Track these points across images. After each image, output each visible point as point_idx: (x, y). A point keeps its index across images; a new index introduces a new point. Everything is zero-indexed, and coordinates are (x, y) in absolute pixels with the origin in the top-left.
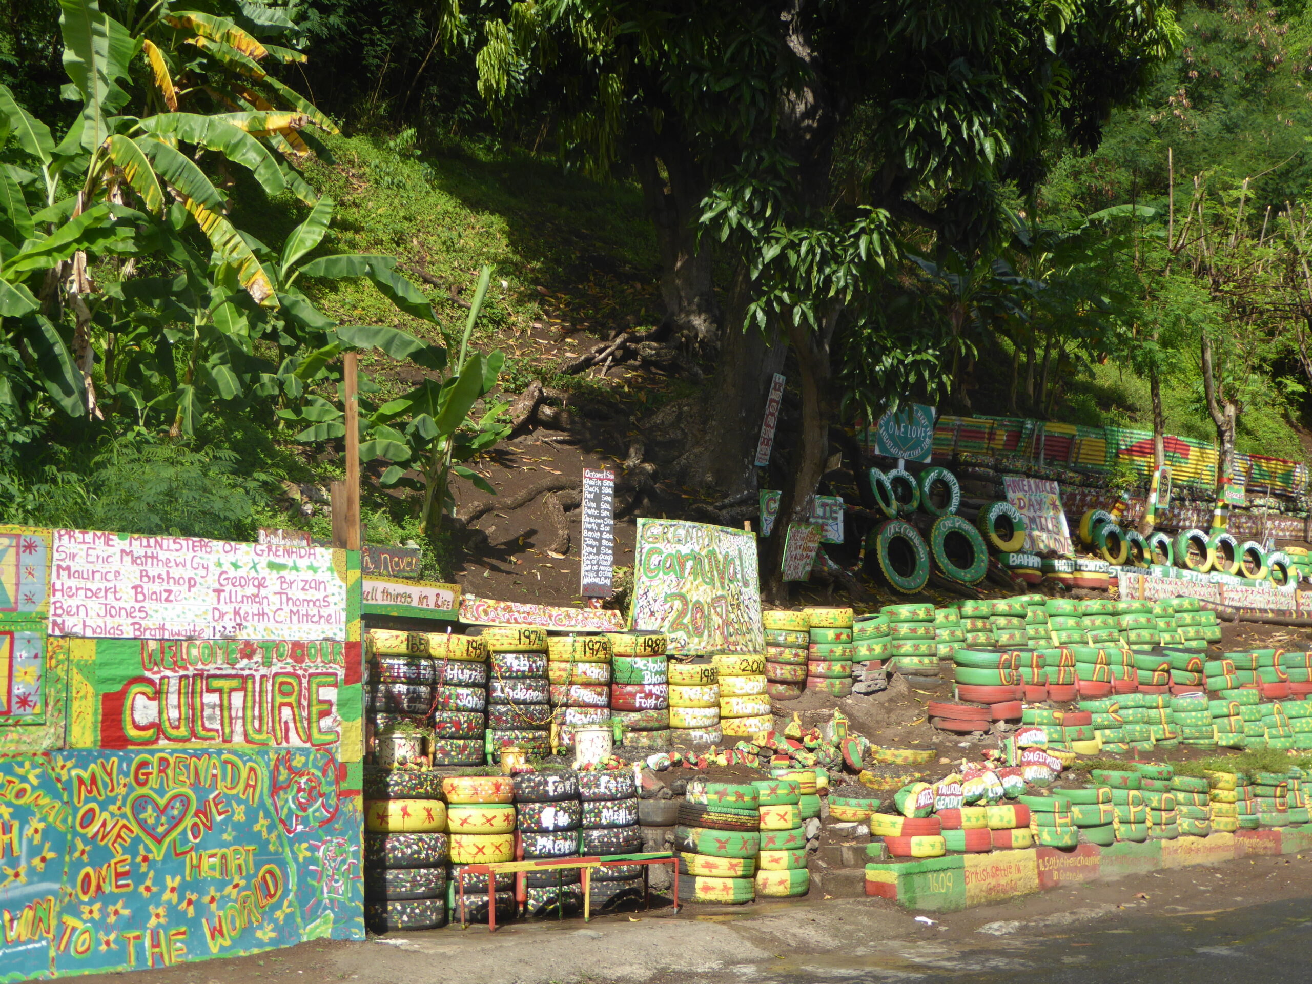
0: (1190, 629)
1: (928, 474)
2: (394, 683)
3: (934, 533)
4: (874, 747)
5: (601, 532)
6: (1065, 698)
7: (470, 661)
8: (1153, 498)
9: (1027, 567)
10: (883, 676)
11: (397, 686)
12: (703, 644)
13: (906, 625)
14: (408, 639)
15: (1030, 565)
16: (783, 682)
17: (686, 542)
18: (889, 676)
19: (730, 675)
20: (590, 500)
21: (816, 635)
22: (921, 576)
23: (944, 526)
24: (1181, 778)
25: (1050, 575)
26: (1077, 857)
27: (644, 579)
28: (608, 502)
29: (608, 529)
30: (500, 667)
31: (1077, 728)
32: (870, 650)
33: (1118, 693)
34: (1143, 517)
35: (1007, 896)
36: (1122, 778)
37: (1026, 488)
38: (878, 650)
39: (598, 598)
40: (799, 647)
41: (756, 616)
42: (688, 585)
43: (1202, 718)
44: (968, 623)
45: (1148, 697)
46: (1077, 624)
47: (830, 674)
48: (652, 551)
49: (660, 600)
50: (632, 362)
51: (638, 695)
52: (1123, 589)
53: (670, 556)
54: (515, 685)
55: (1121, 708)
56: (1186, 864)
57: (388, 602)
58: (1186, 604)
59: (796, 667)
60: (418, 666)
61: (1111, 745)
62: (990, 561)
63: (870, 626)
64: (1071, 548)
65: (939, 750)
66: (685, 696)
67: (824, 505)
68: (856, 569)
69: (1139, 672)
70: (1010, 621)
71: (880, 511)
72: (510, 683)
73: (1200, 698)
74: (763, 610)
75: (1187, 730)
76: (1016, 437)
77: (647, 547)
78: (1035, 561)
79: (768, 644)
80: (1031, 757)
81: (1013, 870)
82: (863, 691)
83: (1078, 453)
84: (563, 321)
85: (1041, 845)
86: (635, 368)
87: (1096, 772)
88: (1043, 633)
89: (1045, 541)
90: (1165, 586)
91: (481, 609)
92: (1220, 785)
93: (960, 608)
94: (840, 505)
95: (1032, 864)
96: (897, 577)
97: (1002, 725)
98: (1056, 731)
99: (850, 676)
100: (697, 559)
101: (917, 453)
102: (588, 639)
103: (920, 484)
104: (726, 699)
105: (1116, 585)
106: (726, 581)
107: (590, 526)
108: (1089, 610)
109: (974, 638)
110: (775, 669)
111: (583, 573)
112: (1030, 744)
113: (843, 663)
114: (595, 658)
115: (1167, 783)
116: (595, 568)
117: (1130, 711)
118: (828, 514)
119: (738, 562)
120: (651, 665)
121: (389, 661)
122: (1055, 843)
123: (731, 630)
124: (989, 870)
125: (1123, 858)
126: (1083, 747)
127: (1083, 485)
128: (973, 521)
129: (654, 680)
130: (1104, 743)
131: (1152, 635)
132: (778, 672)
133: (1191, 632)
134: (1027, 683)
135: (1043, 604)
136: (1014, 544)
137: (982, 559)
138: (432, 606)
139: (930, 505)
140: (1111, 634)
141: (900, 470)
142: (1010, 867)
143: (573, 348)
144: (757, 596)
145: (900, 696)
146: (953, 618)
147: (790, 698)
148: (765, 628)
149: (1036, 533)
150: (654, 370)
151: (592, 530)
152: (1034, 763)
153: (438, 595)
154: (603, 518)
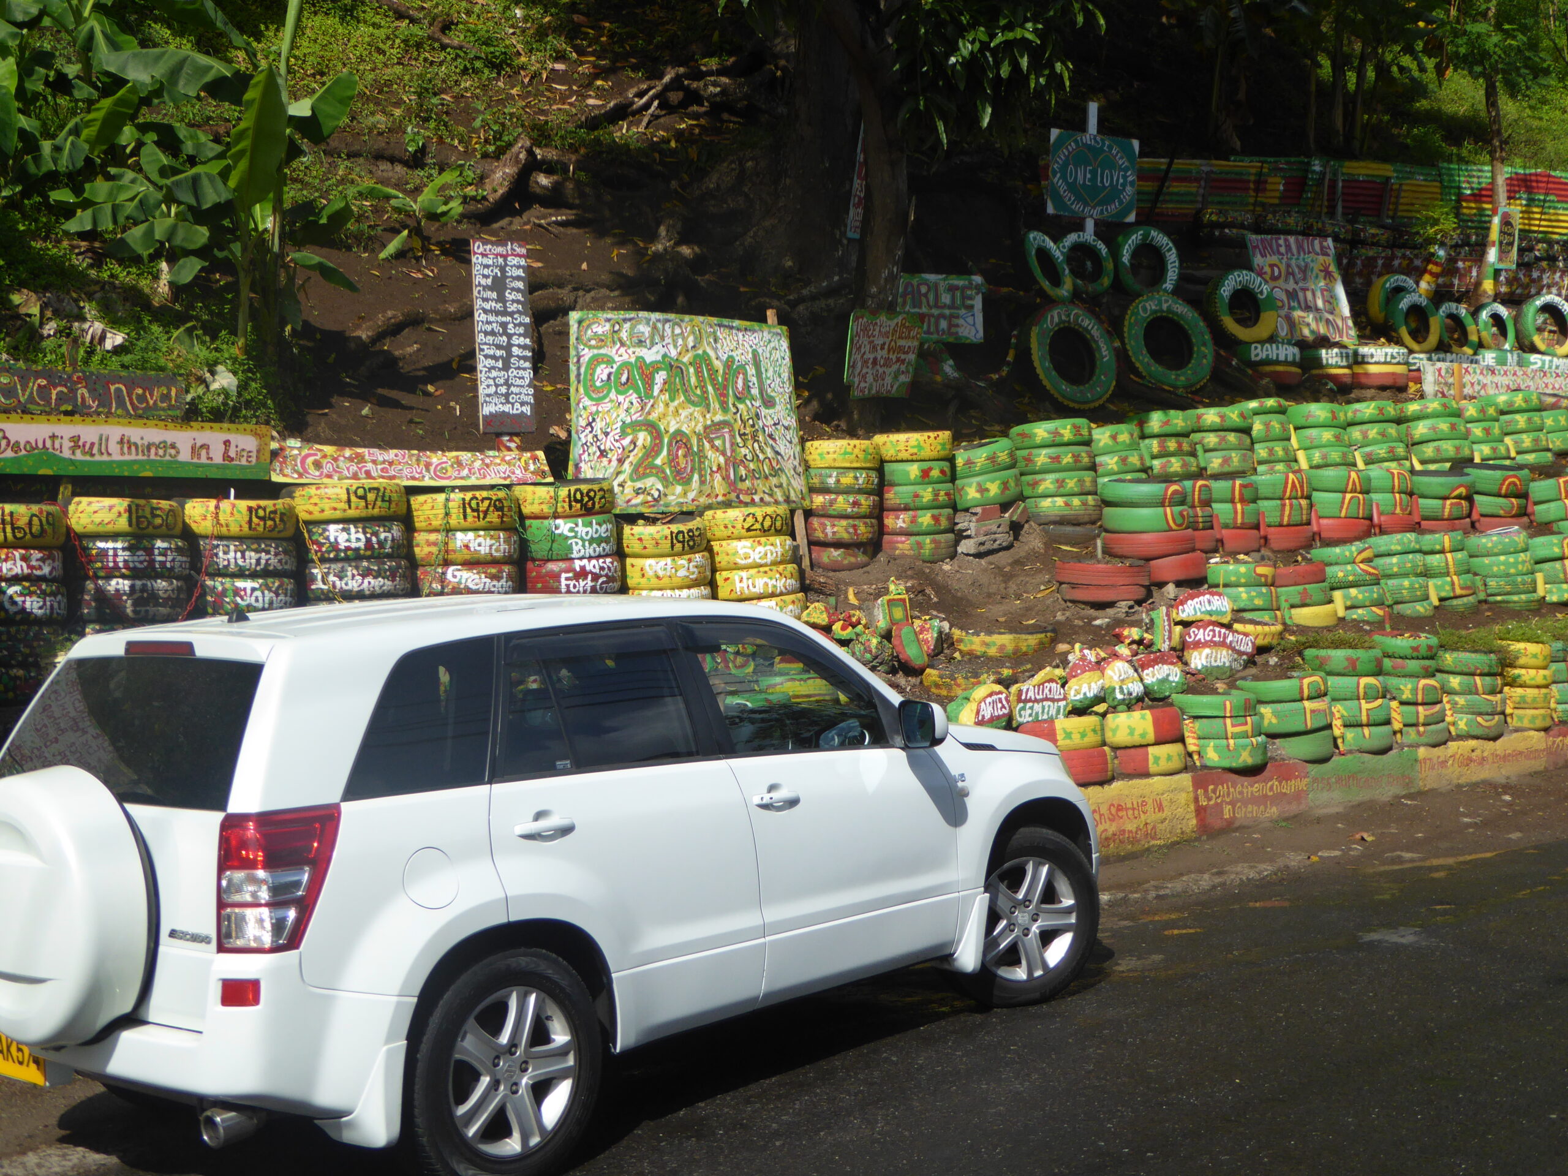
0: (1524, 436)
1: (1127, 236)
2: (109, 577)
3: (1129, 320)
4: (957, 633)
5: (510, 336)
6: (1291, 545)
7: (257, 539)
8: (1492, 254)
9: (1277, 362)
10: (1005, 528)
11: (113, 582)
12: (691, 495)
13: (1044, 451)
14: (129, 510)
15: (1282, 358)
16: (837, 545)
17: (653, 344)
18: (1016, 528)
19: (729, 538)
20: (486, 288)
21: (892, 473)
22: (1104, 382)
23: (1145, 309)
24: (1455, 654)
25: (1315, 372)
26: (1266, 781)
27: (586, 402)
28: (518, 290)
29: (521, 330)
30: (320, 545)
31: (1300, 588)
32: (982, 490)
33: (1382, 532)
34: (1478, 284)
35: (1137, 848)
36: (1348, 659)
37: (1283, 250)
38: (994, 490)
39: (511, 434)
40: (860, 491)
41: (787, 447)
42: (660, 408)
43: (1516, 563)
44: (1155, 444)
45: (1428, 537)
46: (1337, 437)
47: (915, 529)
48: (596, 361)
49: (615, 432)
50: (695, 108)
51: (564, 575)
52: (1429, 386)
53: (626, 365)
54: (343, 570)
55: (1377, 556)
56: (1462, 781)
57: (133, 457)
58: (1519, 400)
59: (857, 522)
60: (150, 551)
61: (1360, 611)
62: (1217, 355)
63: (980, 455)
64: (1353, 332)
65: (1058, 633)
66: (649, 573)
67: (952, 289)
68: (995, 377)
69: (1421, 501)
70: (1223, 439)
71: (1042, 293)
72: (336, 567)
73: (1516, 534)
74: (803, 441)
75: (1492, 583)
76: (1297, 187)
77: (587, 354)
78: (1289, 352)
79: (812, 490)
80: (1201, 635)
81: (1149, 807)
82: (972, 551)
83: (1397, 204)
84: (599, 58)
85: (1204, 767)
86: (696, 116)
87: (1309, 653)
88: (1280, 452)
89: (1310, 325)
90: (1496, 379)
91: (310, 460)
92: (1522, 661)
93: (1141, 424)
94: (977, 287)
95: (1184, 798)
96: (1064, 386)
97: (1171, 589)
98: (1260, 594)
99: (951, 531)
100: (674, 367)
101: (1113, 208)
102: (469, 496)
103: (1115, 253)
104: (725, 574)
105: (1419, 381)
106: (731, 400)
107: (489, 328)
108: (1359, 417)
109: (1164, 466)
110: (824, 525)
111: (481, 399)
112: (1199, 616)
113: (936, 512)
114: (482, 523)
115: (1427, 663)
116: (503, 390)
117: (1394, 560)
118: (958, 302)
119: (751, 371)
120: (581, 530)
121: (101, 545)
122: (1226, 764)
123: (743, 472)
124: (1104, 810)
125: (1348, 779)
126: (1306, 616)
127: (1393, 245)
128: (1194, 302)
129: (590, 551)
130: (1347, 608)
131: (1458, 449)
132: (829, 530)
133: (1527, 440)
134: (1226, 526)
135: (1282, 411)
136: (1262, 330)
137: (1205, 353)
138: (218, 459)
139: (1129, 280)
140: (1392, 450)
141: (1088, 235)
142: (1144, 804)
143: (601, 93)
144: (791, 421)
145: (1033, 556)
146: (1124, 437)
147: (851, 568)
148: (808, 467)
149: (1297, 314)
150: (725, 116)
151: (492, 333)
152: (1206, 644)
153: (227, 443)
154: (511, 314)
